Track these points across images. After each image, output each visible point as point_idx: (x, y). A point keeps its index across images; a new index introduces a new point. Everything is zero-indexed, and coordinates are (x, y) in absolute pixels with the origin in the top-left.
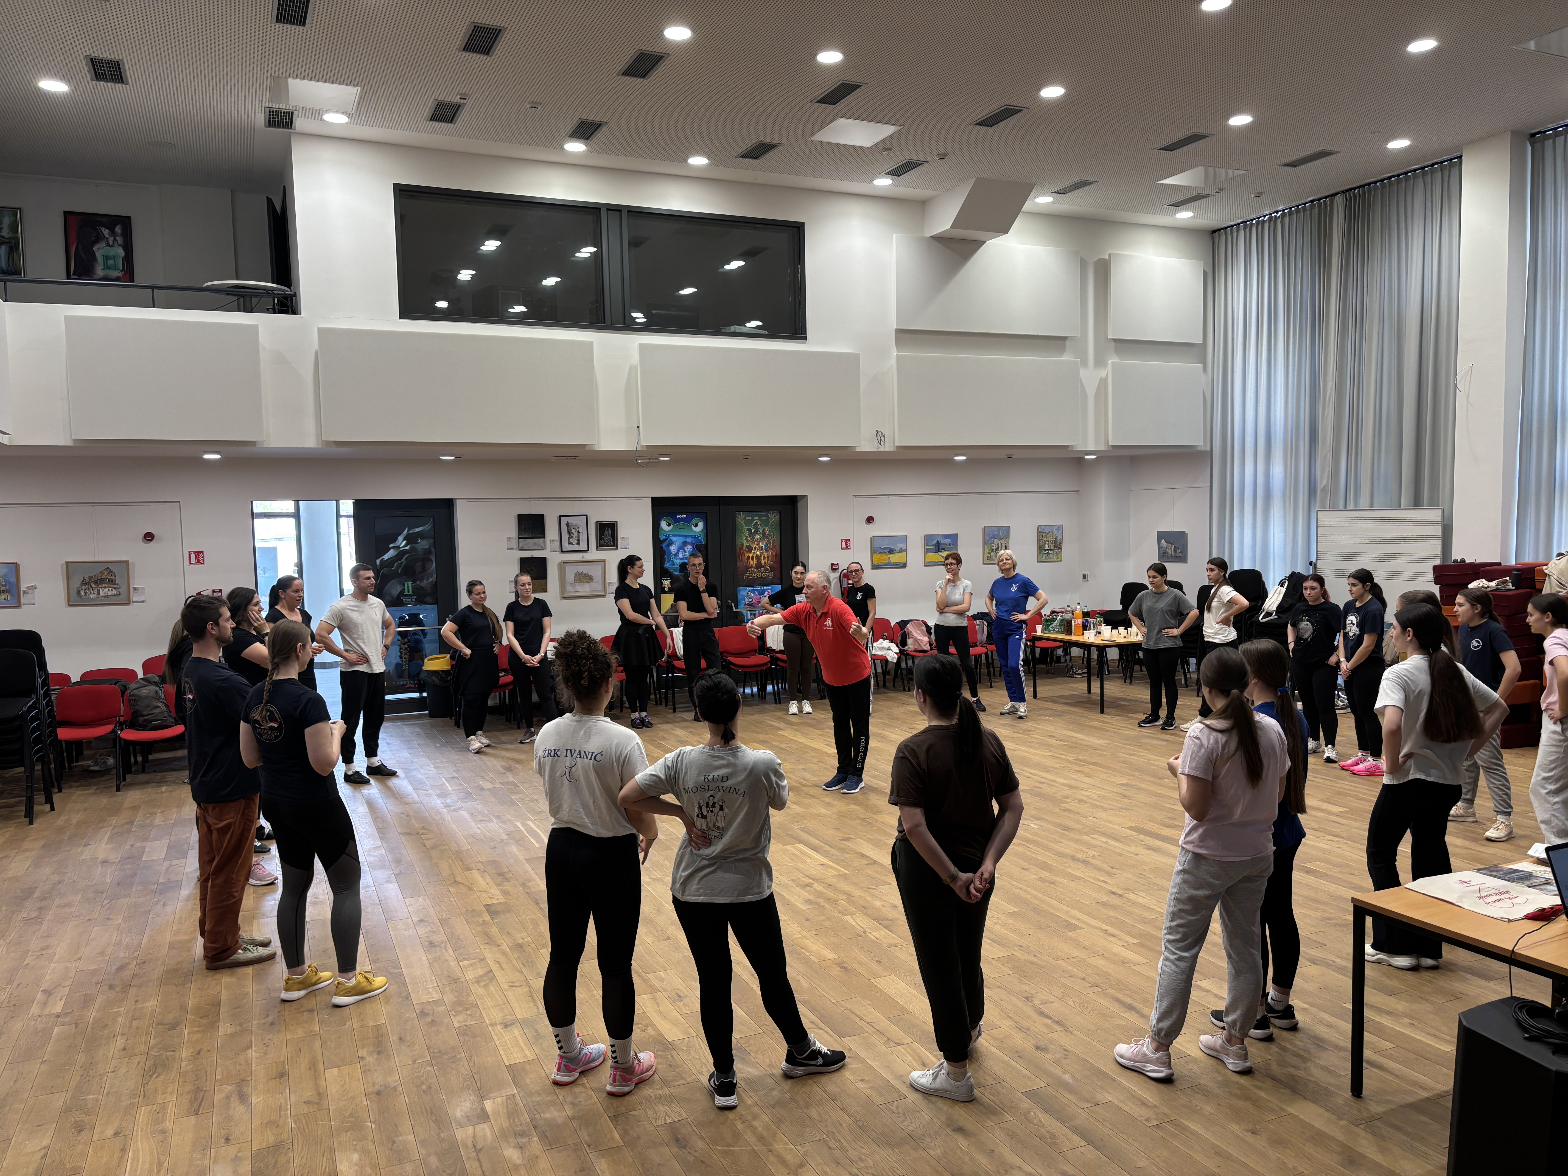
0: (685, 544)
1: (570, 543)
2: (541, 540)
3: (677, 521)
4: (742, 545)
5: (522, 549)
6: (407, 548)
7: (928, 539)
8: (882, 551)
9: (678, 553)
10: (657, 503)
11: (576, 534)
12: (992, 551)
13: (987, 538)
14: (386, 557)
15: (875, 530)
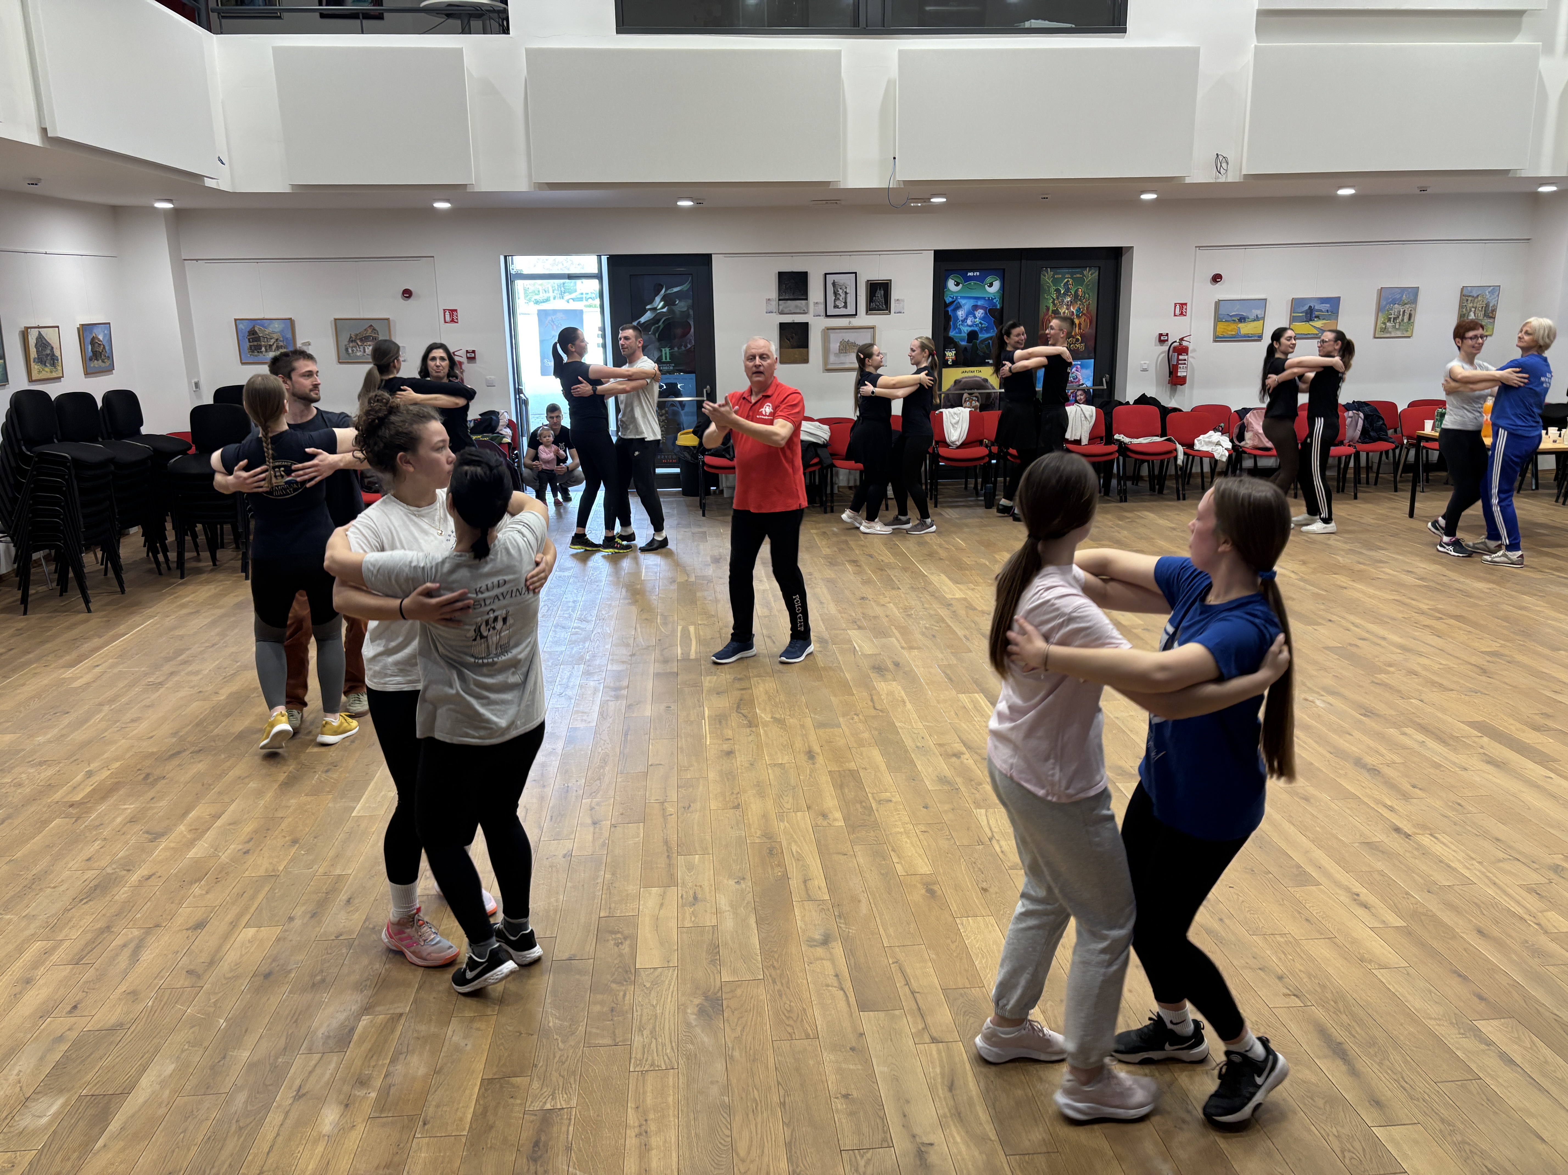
0: (975, 307)
1: (836, 307)
2: (804, 302)
3: (968, 279)
4: (1048, 309)
5: (782, 313)
6: (665, 310)
7: (1296, 303)
8: (1230, 319)
9: (966, 319)
10: (940, 256)
11: (843, 296)
12: (1389, 320)
13: (1383, 303)
14: (643, 320)
15: (1222, 292)
